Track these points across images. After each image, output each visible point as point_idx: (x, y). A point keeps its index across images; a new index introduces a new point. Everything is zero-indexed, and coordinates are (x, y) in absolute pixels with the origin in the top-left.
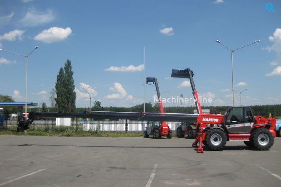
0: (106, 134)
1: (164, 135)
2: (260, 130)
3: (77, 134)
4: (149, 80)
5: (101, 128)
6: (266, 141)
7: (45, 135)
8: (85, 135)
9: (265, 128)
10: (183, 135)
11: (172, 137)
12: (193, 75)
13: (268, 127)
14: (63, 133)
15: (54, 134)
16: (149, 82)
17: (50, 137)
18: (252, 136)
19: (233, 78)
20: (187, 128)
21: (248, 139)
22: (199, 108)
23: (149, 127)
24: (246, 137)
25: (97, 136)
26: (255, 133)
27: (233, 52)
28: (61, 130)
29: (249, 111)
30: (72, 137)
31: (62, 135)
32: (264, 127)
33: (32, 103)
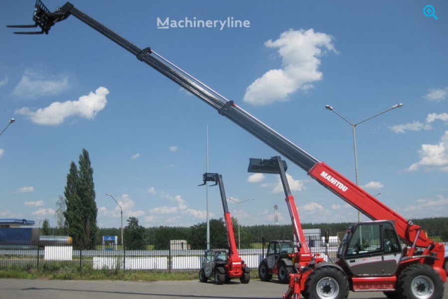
0: (133, 274)
1: (234, 277)
2: (415, 268)
3: (81, 274)
4: (207, 178)
5: (124, 264)
6: (429, 290)
7: (23, 277)
8: (96, 277)
9: (424, 263)
10: (271, 276)
11: (251, 280)
12: (286, 169)
13: (430, 261)
14: (56, 274)
15: (41, 275)
16: (209, 180)
17: (32, 281)
18: (399, 280)
19: (357, 172)
20: (275, 263)
21: (391, 286)
22: (298, 227)
23: (208, 262)
24: (387, 283)
25: (116, 279)
26: (405, 275)
27: (355, 126)
28: (52, 269)
29: (391, 230)
30: (72, 281)
31: (55, 278)
32: (422, 261)
33: (24, 220)
